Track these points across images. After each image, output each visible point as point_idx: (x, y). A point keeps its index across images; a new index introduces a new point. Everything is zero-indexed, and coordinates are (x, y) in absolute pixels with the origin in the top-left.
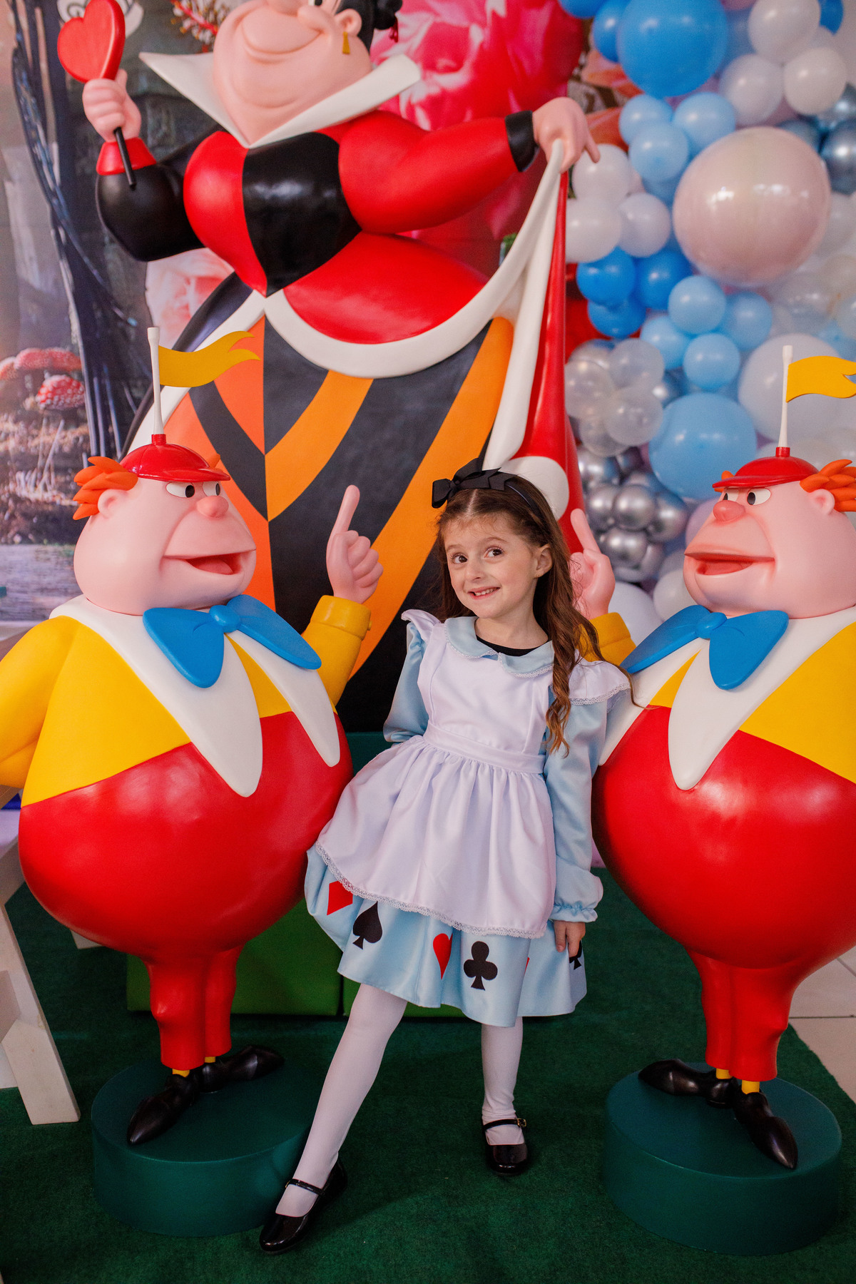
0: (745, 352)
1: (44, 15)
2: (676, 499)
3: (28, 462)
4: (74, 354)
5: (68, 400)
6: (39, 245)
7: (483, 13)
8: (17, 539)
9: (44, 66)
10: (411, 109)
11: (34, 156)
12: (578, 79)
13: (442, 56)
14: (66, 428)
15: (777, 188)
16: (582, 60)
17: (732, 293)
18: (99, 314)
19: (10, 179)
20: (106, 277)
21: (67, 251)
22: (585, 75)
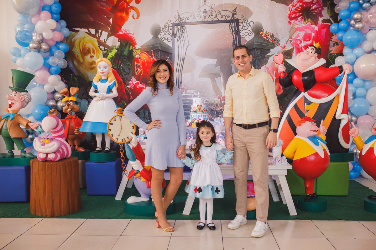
0: (367, 90)
1: (238, 36)
2: (355, 116)
7: (314, 30)
12: (331, 41)
13: (307, 38)
15: (373, 64)
16: (332, 37)
17: (364, 81)
22: (333, 40)
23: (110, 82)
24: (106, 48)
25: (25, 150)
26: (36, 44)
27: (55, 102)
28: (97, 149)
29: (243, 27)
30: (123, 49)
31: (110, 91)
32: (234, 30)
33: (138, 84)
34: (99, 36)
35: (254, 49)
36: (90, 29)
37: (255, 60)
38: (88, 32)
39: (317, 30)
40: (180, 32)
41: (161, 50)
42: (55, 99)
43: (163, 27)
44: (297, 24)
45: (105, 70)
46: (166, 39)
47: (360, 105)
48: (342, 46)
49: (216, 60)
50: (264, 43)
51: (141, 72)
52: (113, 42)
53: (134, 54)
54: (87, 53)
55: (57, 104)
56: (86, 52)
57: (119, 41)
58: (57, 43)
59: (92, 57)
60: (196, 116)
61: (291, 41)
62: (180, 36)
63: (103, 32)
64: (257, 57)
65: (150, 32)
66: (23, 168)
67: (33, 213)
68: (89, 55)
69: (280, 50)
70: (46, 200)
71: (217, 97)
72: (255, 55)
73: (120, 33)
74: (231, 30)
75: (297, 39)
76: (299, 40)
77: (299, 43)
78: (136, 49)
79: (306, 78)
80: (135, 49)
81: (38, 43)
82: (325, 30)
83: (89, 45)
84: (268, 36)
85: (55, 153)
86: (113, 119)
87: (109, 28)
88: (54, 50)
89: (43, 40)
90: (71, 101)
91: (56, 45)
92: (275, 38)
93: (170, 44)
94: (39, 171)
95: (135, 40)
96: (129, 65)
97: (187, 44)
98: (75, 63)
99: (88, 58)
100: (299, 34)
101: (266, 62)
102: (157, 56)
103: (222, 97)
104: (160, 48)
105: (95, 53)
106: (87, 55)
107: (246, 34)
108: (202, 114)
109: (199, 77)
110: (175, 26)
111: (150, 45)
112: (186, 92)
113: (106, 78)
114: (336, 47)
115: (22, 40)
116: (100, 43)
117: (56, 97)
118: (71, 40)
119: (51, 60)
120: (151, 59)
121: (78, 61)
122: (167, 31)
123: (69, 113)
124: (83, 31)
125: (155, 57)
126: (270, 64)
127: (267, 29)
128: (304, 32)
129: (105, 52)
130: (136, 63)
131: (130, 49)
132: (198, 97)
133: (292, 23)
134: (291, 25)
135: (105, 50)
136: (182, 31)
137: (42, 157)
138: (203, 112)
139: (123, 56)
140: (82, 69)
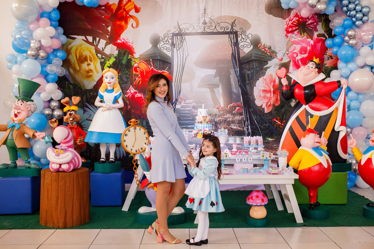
0: (360, 103)
1: (237, 47)
2: (350, 127)
3: (233, 122)
4: (241, 103)
5: (241, 111)
6: (235, 85)
7: (310, 44)
8: (231, 135)
9: (237, 56)
10: (298, 60)
11: (235, 70)
12: (326, 54)
13: (303, 52)
14: (240, 116)
15: (366, 79)
16: (327, 51)
17: (358, 94)
18: (246, 96)
19: (231, 75)
20: (247, 90)
21: (240, 86)
22: (327, 54)
23: (116, 93)
24: (103, 56)
25: (29, 160)
26: (35, 51)
27: (51, 111)
28: (102, 160)
29: (241, 39)
30: (121, 58)
31: (116, 101)
32: (233, 42)
33: (136, 93)
34: (97, 44)
35: (252, 60)
36: (87, 37)
37: (254, 71)
38: (85, 39)
39: (313, 44)
40: (179, 42)
41: (160, 60)
42: (51, 108)
43: (163, 37)
44: (294, 38)
45: (112, 81)
46: (165, 49)
47: (355, 117)
48: (335, 59)
49: (215, 70)
50: (262, 55)
51: (139, 81)
52: (111, 50)
53: (133, 63)
54: (84, 61)
55: (53, 113)
56: (82, 59)
57: (117, 50)
58: (55, 50)
59: (89, 65)
60: (201, 127)
61: (288, 54)
62: (180, 46)
63: (101, 40)
64: (255, 68)
65: (150, 41)
66: (29, 179)
67: (43, 224)
68: (86, 63)
69: (278, 62)
70: (59, 211)
71: (216, 107)
72: (253, 67)
73: (119, 41)
74: (230, 42)
75: (294, 52)
76: (295, 53)
77: (295, 55)
78: (135, 58)
79: (307, 91)
80: (133, 58)
81: (36, 50)
82: (319, 45)
83: (86, 53)
84: (266, 49)
85: (68, 163)
86: (128, 130)
87: (108, 37)
88: (51, 57)
89: (41, 48)
90: (73, 110)
91: (53, 53)
92: (273, 51)
93: (169, 54)
94: (51, 182)
95: (133, 49)
96: (127, 74)
97: (187, 54)
98: (71, 70)
99: (85, 66)
100: (295, 47)
101: (264, 74)
102: (156, 66)
103: (221, 108)
104: (159, 58)
105: (92, 61)
106: (84, 63)
107: (245, 46)
108: (207, 125)
109: (198, 87)
110: (175, 37)
111: (149, 55)
112: (184, 102)
113: (112, 89)
114: (331, 60)
115: (20, 47)
116: (98, 51)
117: (53, 105)
118: (68, 47)
119: (49, 68)
120: (150, 69)
121: (75, 69)
122: (166, 41)
123: (71, 123)
124: (80, 39)
125: (154, 66)
126: (268, 76)
127: (265, 41)
128: (300, 45)
129: (103, 60)
130: (134, 72)
131: (129, 58)
132: (203, 108)
133: (289, 37)
134: (288, 38)
135: (102, 58)
136: (182, 41)
137: (55, 168)
138: (208, 123)
139: (122, 64)
140: (78, 77)
